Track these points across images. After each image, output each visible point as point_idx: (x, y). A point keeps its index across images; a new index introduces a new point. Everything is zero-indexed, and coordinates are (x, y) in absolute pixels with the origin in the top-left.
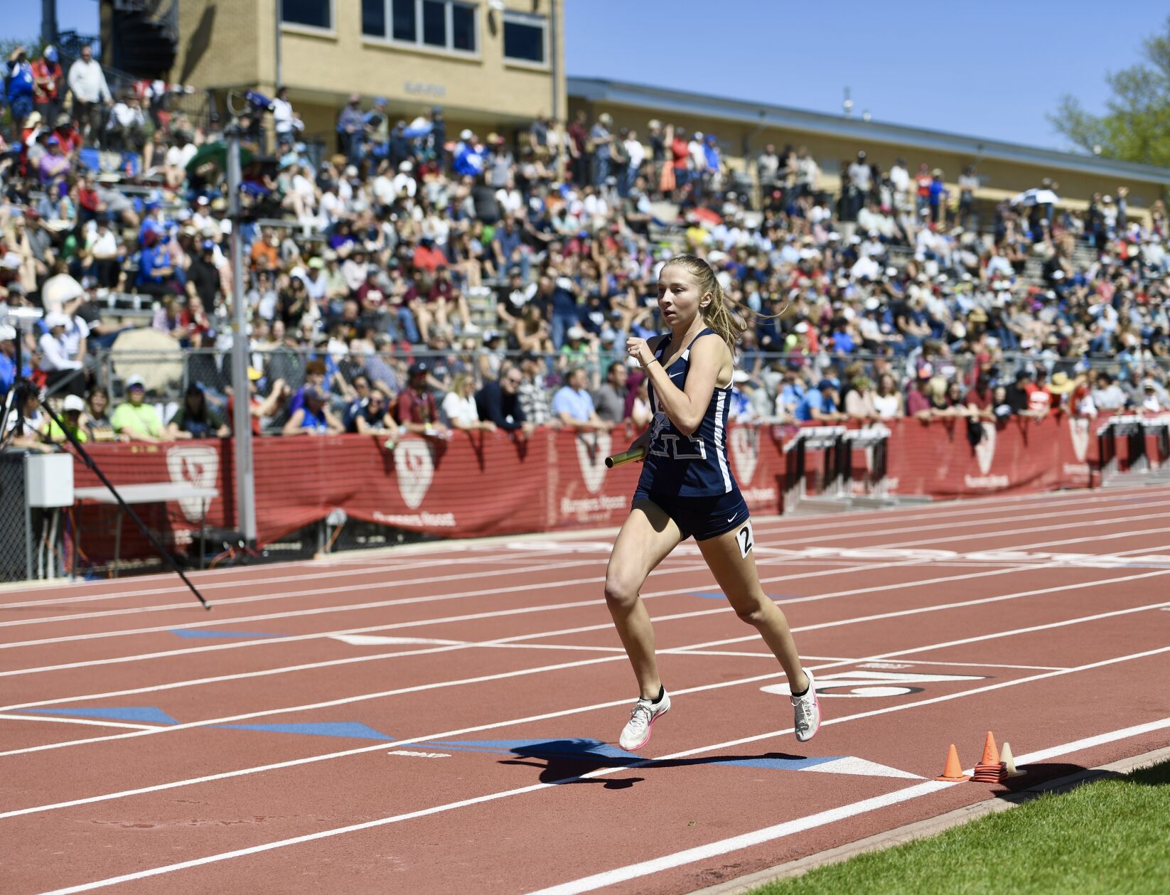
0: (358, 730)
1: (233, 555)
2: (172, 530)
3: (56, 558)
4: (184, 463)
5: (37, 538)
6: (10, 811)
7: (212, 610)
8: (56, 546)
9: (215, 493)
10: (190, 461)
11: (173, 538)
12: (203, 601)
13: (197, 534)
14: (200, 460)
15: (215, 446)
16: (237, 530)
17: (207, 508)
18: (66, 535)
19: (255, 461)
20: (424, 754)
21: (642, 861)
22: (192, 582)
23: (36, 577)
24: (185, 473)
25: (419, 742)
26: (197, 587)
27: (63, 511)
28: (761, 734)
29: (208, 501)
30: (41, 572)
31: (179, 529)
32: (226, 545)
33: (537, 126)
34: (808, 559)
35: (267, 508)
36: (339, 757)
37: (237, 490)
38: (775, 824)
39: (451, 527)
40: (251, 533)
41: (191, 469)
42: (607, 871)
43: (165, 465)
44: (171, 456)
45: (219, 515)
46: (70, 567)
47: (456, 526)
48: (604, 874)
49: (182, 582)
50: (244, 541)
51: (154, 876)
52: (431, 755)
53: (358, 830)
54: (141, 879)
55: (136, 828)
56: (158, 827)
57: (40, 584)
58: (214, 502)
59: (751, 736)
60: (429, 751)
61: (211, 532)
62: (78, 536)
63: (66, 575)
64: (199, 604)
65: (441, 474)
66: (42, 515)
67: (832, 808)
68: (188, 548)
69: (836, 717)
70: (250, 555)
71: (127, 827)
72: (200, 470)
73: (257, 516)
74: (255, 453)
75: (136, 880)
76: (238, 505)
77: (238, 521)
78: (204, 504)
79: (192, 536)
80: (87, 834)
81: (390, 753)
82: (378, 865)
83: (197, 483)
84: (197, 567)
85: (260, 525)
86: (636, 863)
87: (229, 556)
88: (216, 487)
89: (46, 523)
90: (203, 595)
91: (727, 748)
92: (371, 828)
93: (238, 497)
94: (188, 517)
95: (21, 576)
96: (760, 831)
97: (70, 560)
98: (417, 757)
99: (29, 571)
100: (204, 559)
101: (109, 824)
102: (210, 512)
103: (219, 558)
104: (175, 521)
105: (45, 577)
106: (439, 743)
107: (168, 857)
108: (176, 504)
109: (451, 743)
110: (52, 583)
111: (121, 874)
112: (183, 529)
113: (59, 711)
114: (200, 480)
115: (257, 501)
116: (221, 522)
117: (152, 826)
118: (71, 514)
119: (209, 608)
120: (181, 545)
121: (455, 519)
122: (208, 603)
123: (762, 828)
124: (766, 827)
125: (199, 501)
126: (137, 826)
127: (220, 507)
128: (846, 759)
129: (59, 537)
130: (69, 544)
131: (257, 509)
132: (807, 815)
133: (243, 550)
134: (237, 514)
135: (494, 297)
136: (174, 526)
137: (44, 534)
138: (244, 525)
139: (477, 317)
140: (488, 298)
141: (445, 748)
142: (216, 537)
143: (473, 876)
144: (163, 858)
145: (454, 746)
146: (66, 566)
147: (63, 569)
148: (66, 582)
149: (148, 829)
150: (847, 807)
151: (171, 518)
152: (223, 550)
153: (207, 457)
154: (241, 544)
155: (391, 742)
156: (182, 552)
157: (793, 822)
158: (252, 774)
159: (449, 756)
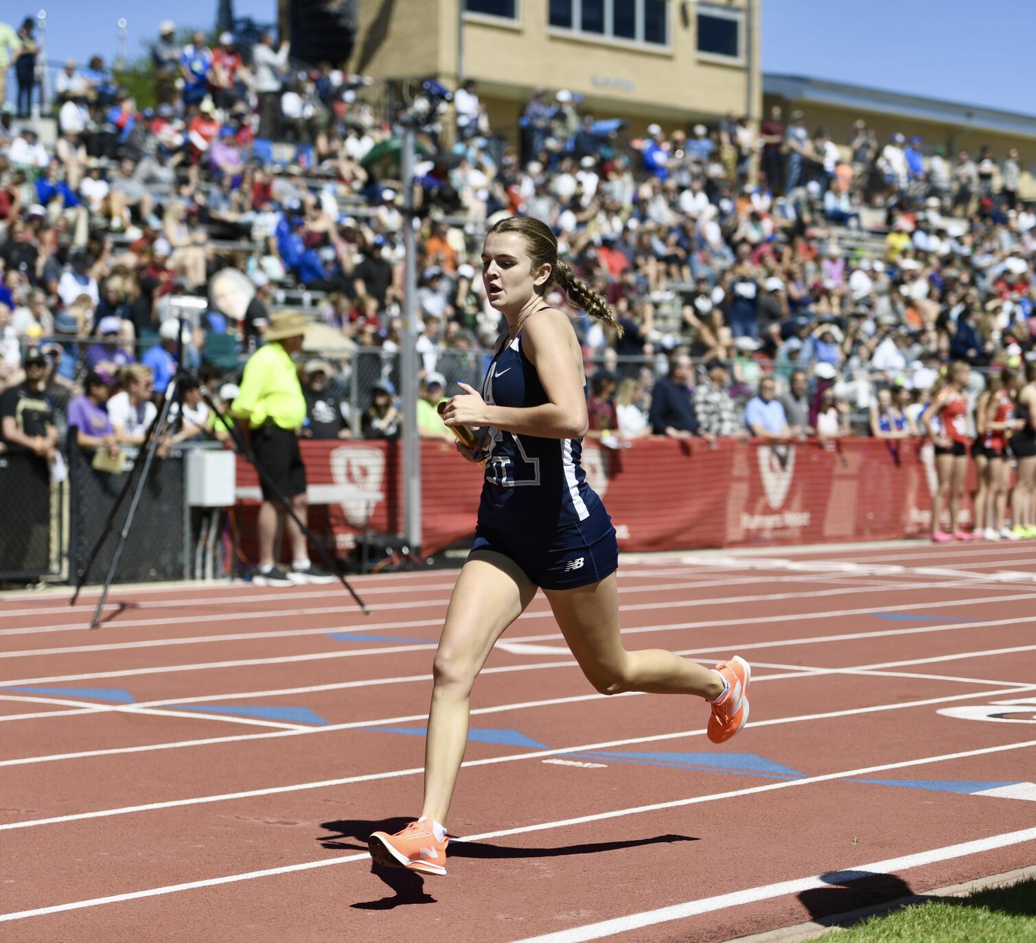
0: (514, 737)
1: (397, 562)
2: (332, 534)
3: (215, 559)
4: (349, 465)
5: (196, 538)
6: (152, 803)
7: (371, 615)
8: (215, 547)
9: (379, 497)
10: (355, 463)
11: (334, 543)
12: (361, 604)
13: (360, 539)
14: (365, 462)
15: (381, 448)
16: (401, 536)
17: (371, 512)
18: (226, 536)
19: (424, 465)
20: (579, 764)
21: (798, 878)
22: (352, 586)
23: (193, 577)
24: (349, 475)
25: (575, 752)
26: (358, 592)
27: (223, 511)
28: (933, 756)
29: (373, 505)
30: (198, 572)
31: (341, 533)
32: (390, 551)
33: (724, 124)
34: (999, 583)
35: (433, 514)
36: (491, 764)
37: (402, 494)
38: (941, 847)
39: (624, 540)
40: (416, 539)
41: (356, 472)
42: (761, 886)
43: (328, 466)
44: (337, 457)
45: (383, 520)
46: (229, 568)
47: (631, 538)
48: (757, 889)
49: (342, 586)
50: (409, 546)
51: (294, 872)
52: (587, 765)
53: (505, 836)
54: (281, 874)
55: (279, 825)
56: (302, 824)
57: (198, 584)
58: (378, 506)
59: (923, 758)
60: (584, 761)
61: (374, 537)
62: (237, 536)
63: (224, 577)
64: (357, 608)
65: (616, 483)
66: (202, 514)
67: (1002, 833)
68: (351, 553)
69: (1015, 743)
70: (413, 562)
71: (269, 823)
72: (364, 472)
73: (423, 523)
74: (423, 457)
75: (276, 875)
76: (403, 511)
77: (402, 526)
78: (368, 508)
79: (356, 541)
80: (229, 828)
81: (544, 761)
82: (524, 871)
83: (361, 486)
84: (359, 572)
85: (426, 531)
86: (792, 879)
87: (392, 563)
88: (381, 490)
89: (205, 522)
90: (363, 599)
91: (896, 769)
92: (519, 834)
93: (402, 502)
94: (351, 521)
95: (178, 575)
96: (925, 853)
97: (229, 560)
98: (572, 766)
99: (187, 571)
100: (367, 565)
101: (252, 820)
102: (374, 516)
103: (381, 564)
104: (337, 525)
105: (203, 578)
106: (595, 753)
107: (310, 854)
108: (338, 507)
109: (611, 754)
110: (210, 583)
111: (261, 869)
112: (345, 533)
113: (208, 708)
114: (364, 483)
115: (424, 506)
116: (384, 527)
117: (295, 824)
118: (231, 515)
119: (367, 613)
120: (343, 550)
121: (630, 532)
122: (368, 608)
123: (927, 850)
124: (931, 849)
125: (363, 505)
126: (280, 822)
127: (383, 512)
128: (1022, 784)
129: (219, 536)
130: (229, 545)
131: (424, 514)
132: (976, 839)
133: (407, 557)
134: (401, 520)
135: (679, 302)
136: (337, 530)
137: (203, 533)
138: (408, 532)
139: (660, 323)
140: (672, 303)
141: (601, 758)
142: (380, 542)
143: (621, 885)
144: (305, 855)
145: (611, 757)
146: (225, 566)
147: (221, 571)
148: (224, 583)
149: (291, 826)
150: (1019, 832)
151: (333, 521)
152: (385, 556)
153: (372, 460)
154: (405, 551)
155: (546, 750)
156: (343, 556)
157: (960, 845)
158: (401, 777)
159: (606, 766)
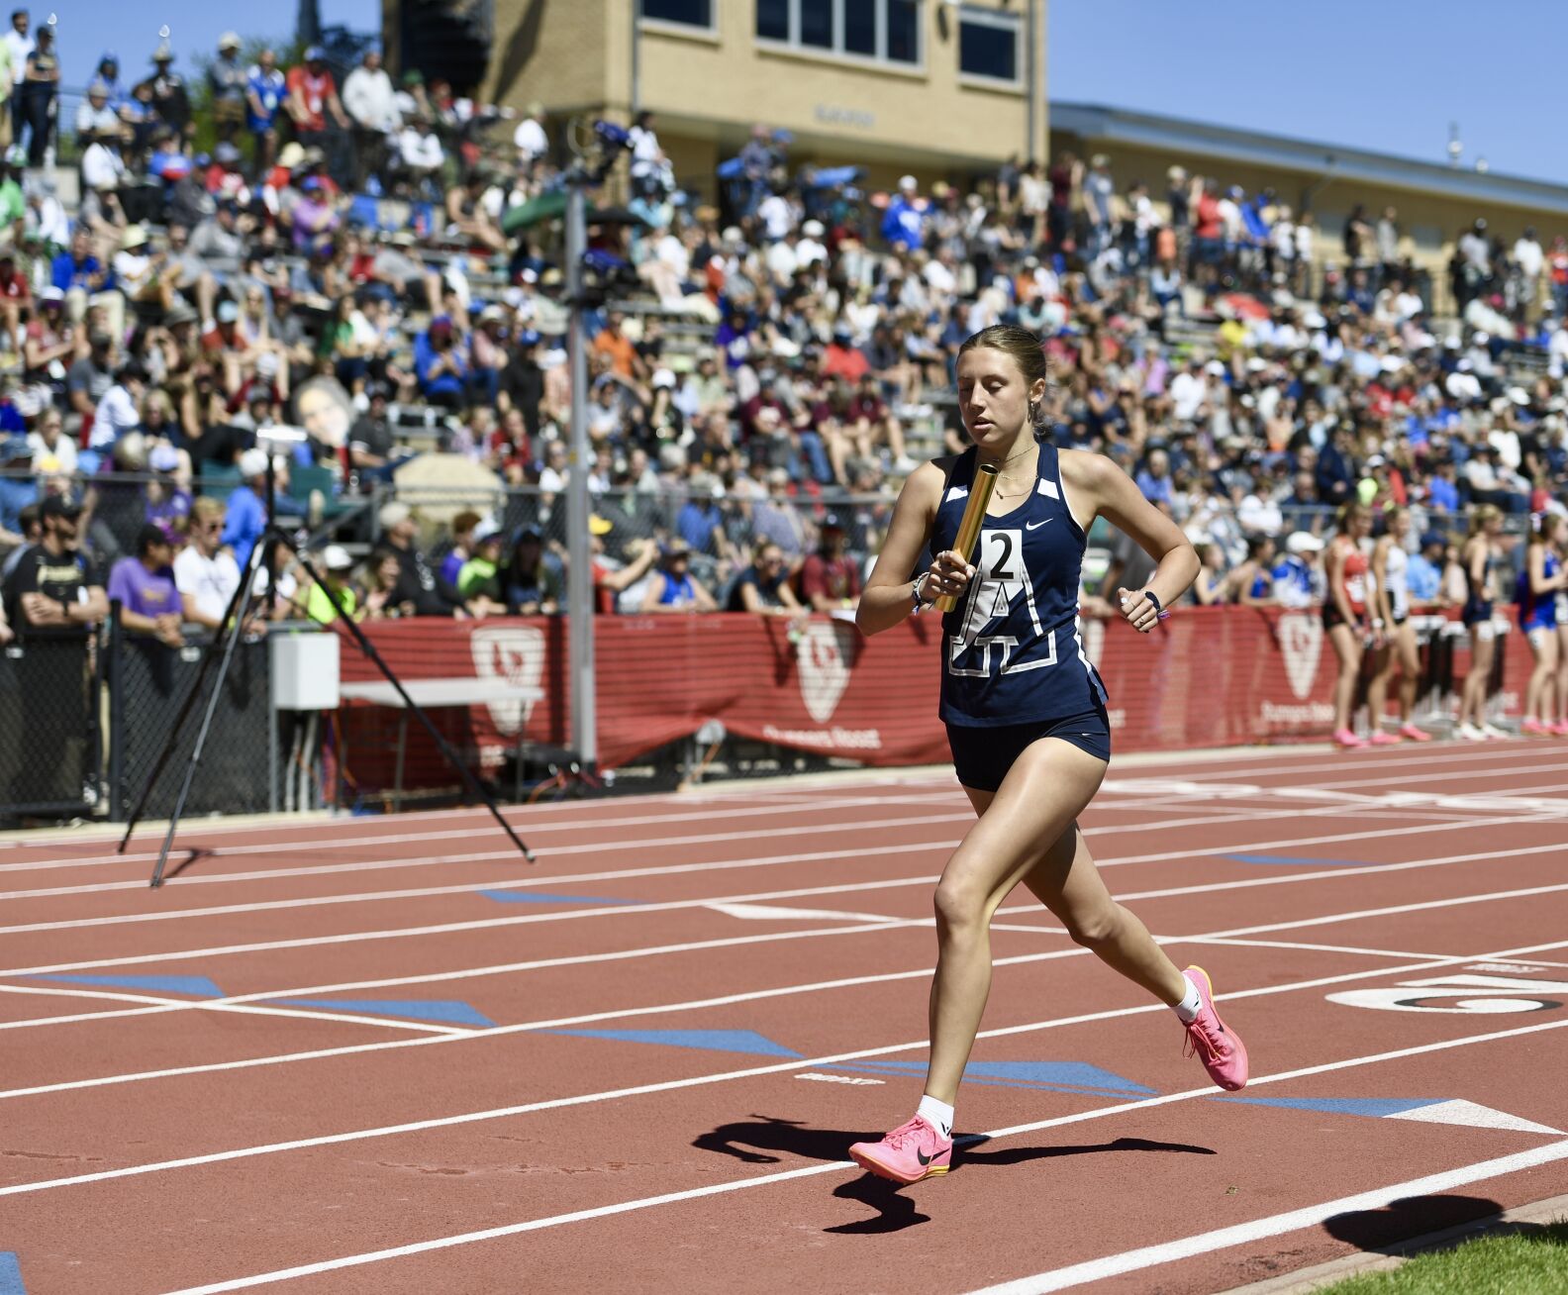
0: (752, 1042)
1: (563, 783)
2: (477, 746)
3: (311, 782)
4: (496, 651)
5: (286, 753)
6: (263, 1145)
7: (537, 864)
8: (312, 765)
9: (539, 694)
10: (504, 647)
11: (478, 758)
12: (524, 849)
13: (512, 752)
14: (518, 647)
15: (540, 627)
16: (569, 747)
17: (528, 716)
18: (327, 750)
19: (598, 650)
20: (846, 1080)
21: (1161, 1242)
22: (509, 821)
23: (282, 808)
24: (498, 665)
25: (839, 1062)
26: (517, 829)
27: (323, 716)
28: (1328, 1063)
29: (529, 706)
30: (289, 801)
31: (487, 745)
32: (553, 769)
33: (1006, 173)
34: (1390, 809)
35: (613, 718)
36: (725, 1081)
37: (570, 690)
38: (1350, 1195)
39: (874, 750)
40: (589, 752)
41: (506, 659)
42: (1111, 1254)
43: (469, 652)
44: (479, 640)
45: (544, 726)
46: (331, 794)
47: (882, 748)
48: (1107, 1259)
49: (494, 820)
50: (580, 764)
51: (469, 1243)
52: (856, 1081)
53: (756, 1187)
54: (452, 1247)
55: (440, 1175)
56: (472, 1173)
57: (289, 819)
58: (537, 707)
59: (1314, 1066)
60: (853, 1075)
61: (532, 749)
62: (343, 750)
63: (325, 807)
64: (518, 854)
65: (860, 672)
66: (294, 720)
67: (1432, 1173)
68: (500, 771)
69: (1436, 1042)
70: (585, 785)
71: (428, 1172)
72: (518, 661)
73: (599, 729)
74: (598, 638)
75: (444, 1249)
76: (571, 712)
77: (569, 735)
78: (523, 710)
79: (504, 755)
80: (373, 1180)
81: (797, 1077)
82: (786, 1237)
83: (514, 679)
84: (512, 800)
85: (602, 741)
86: (1153, 1245)
87: (557, 785)
88: (541, 685)
89: (298, 732)
90: (525, 841)
91: (1279, 1081)
92: (774, 1183)
93: (570, 701)
94: (500, 728)
95: (261, 806)
96: (1329, 1203)
97: (332, 784)
98: (837, 1083)
99: (273, 800)
100: (522, 788)
101: (403, 1168)
102: (532, 720)
103: (542, 787)
104: (481, 734)
105: (296, 808)
106: (867, 1063)
107: (488, 1217)
108: (483, 709)
109: (885, 1064)
110: (305, 817)
111: (422, 1240)
112: (493, 745)
113: (326, 1003)
114: (518, 675)
115: (599, 706)
116: (546, 736)
117: (463, 1172)
118: (334, 721)
119: (532, 860)
120: (489, 768)
121: (881, 738)
122: (532, 853)
123: (1332, 1200)
124: (1338, 1198)
125: (516, 706)
126: (442, 1171)
127: (545, 715)
128: (1452, 1102)
129: (317, 752)
130: (331, 762)
131: (599, 718)
132: (1397, 1183)
133: (577, 777)
134: (569, 725)
135: (939, 419)
136: (481, 740)
137: (296, 747)
138: (578, 742)
139: (914, 448)
140: (930, 421)
141: (875, 1071)
142: (540, 757)
143: (921, 1256)
144: (481, 1218)
145: (889, 1069)
146: (326, 793)
147: (321, 797)
148: (324, 817)
149: (457, 1176)
150: (1454, 1172)
151: (476, 728)
152: (549, 776)
153: (527, 643)
154: (575, 768)
155: (799, 1060)
156: (489, 776)
157: (1376, 1192)
158: (602, 1102)
159: (883, 1082)
